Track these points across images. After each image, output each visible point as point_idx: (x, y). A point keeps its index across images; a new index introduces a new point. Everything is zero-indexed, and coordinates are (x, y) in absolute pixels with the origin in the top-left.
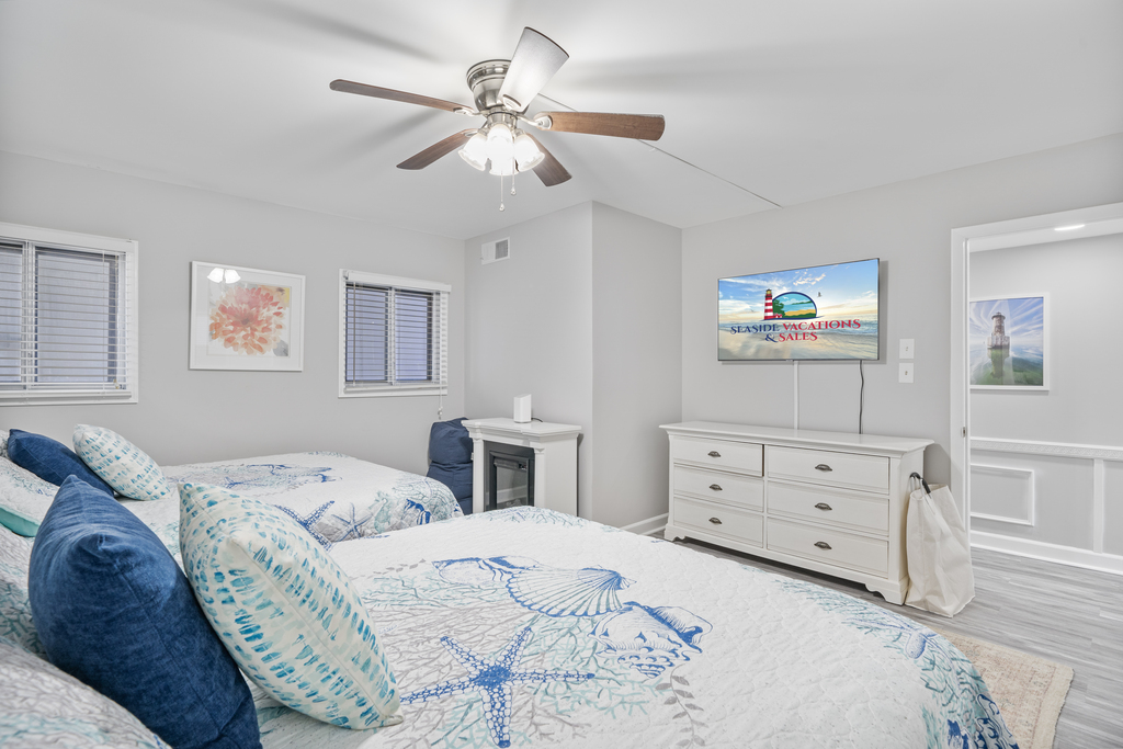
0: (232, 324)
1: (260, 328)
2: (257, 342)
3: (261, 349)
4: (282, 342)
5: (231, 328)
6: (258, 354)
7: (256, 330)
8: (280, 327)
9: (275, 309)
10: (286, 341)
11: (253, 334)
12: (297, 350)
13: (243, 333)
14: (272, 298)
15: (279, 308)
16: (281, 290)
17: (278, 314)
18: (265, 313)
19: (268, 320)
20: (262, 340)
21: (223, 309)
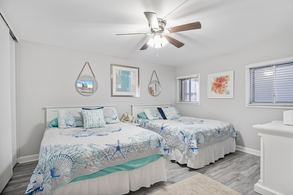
0: (216, 87)
1: (222, 88)
2: (221, 91)
3: (222, 93)
4: (228, 91)
5: (216, 88)
6: (222, 94)
7: (221, 88)
8: (227, 86)
9: (226, 82)
10: (229, 90)
11: (220, 89)
12: (231, 93)
13: (218, 89)
14: (225, 79)
15: (227, 81)
16: (227, 76)
17: (226, 83)
18: (223, 83)
19: (224, 85)
20: (223, 90)
21: (214, 84)
